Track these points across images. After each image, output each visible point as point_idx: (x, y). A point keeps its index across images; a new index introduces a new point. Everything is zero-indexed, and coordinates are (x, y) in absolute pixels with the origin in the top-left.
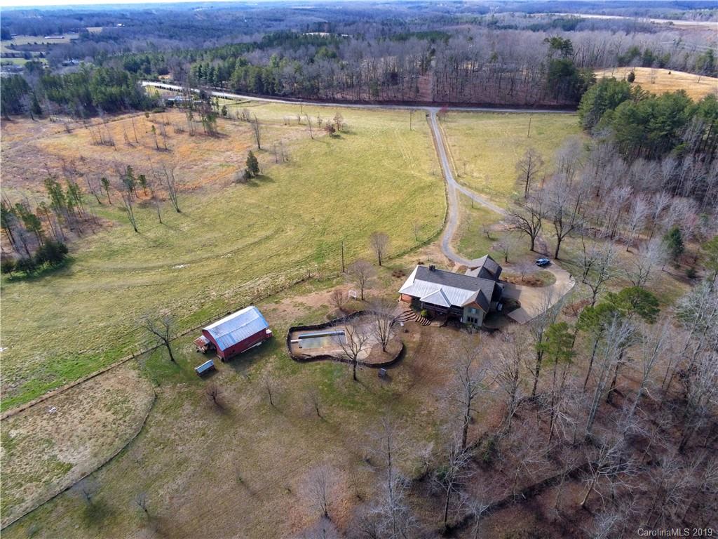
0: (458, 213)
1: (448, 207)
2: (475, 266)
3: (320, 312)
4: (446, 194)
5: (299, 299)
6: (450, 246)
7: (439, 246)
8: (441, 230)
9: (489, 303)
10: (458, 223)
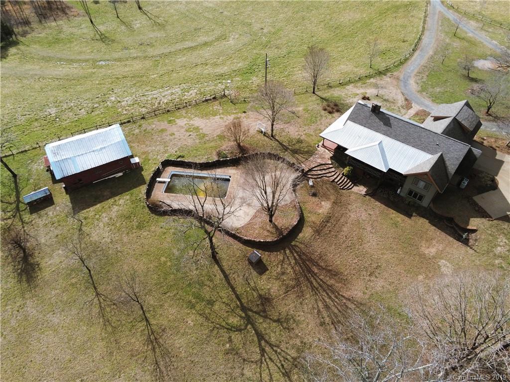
0: (433, 40)
1: (423, 31)
2: (441, 115)
3: (212, 144)
4: (425, 17)
5: (198, 122)
6: (412, 82)
7: (398, 79)
8: (406, 60)
9: (450, 178)
10: (431, 53)
